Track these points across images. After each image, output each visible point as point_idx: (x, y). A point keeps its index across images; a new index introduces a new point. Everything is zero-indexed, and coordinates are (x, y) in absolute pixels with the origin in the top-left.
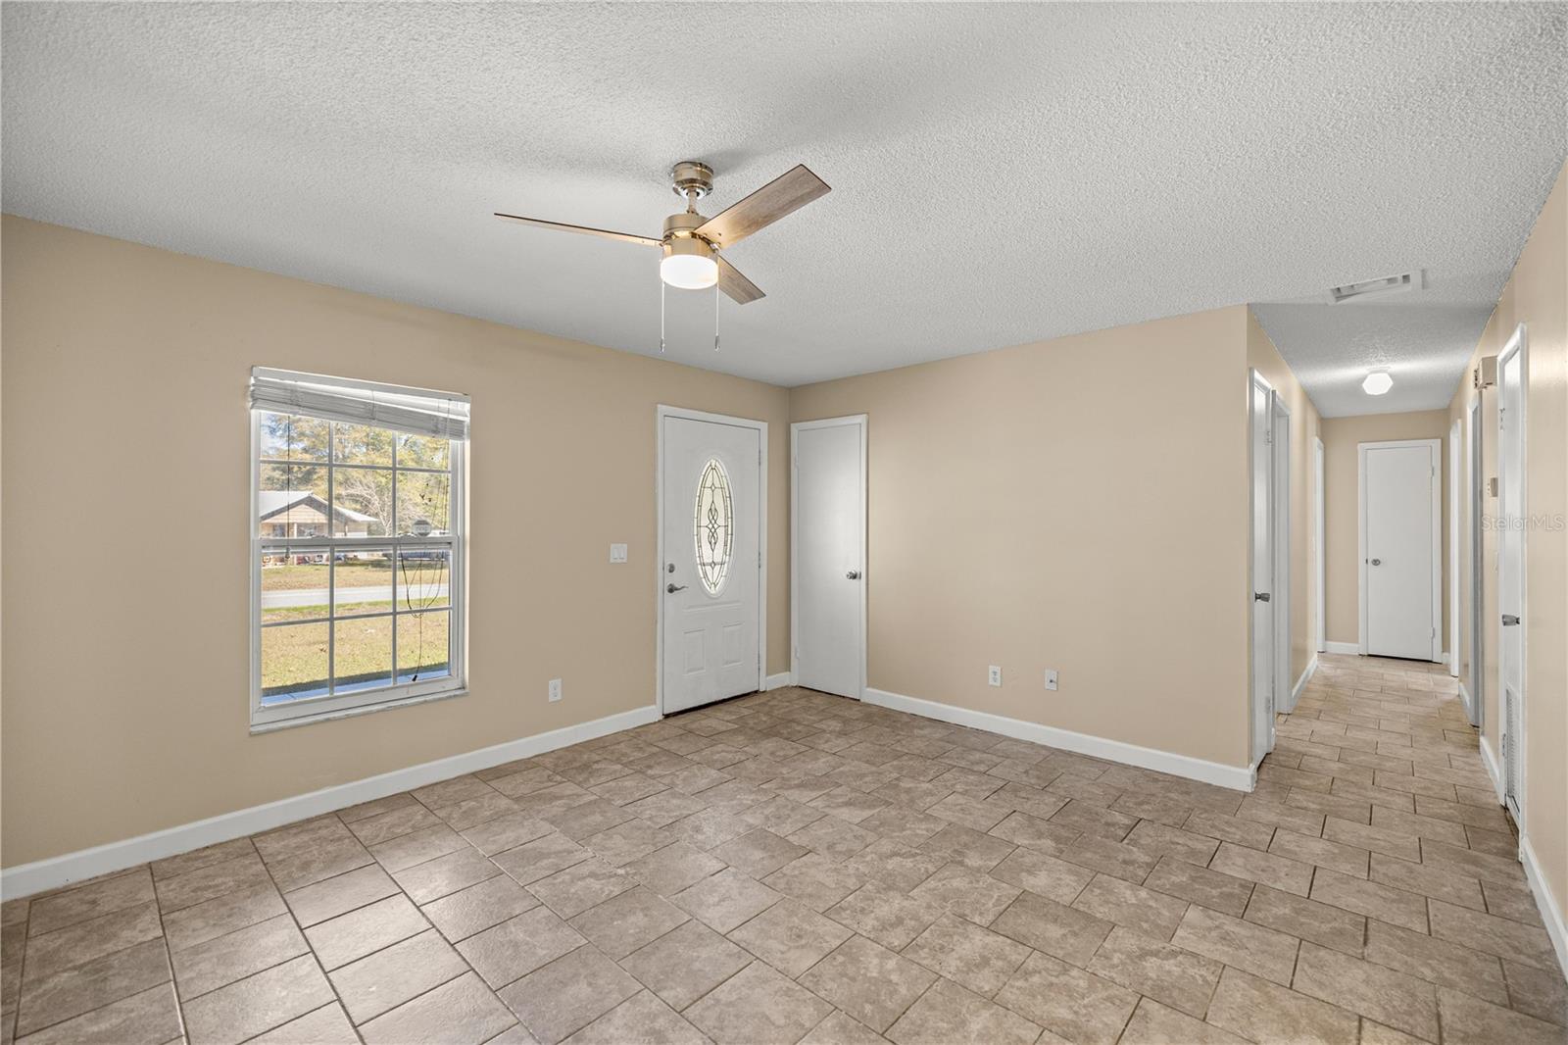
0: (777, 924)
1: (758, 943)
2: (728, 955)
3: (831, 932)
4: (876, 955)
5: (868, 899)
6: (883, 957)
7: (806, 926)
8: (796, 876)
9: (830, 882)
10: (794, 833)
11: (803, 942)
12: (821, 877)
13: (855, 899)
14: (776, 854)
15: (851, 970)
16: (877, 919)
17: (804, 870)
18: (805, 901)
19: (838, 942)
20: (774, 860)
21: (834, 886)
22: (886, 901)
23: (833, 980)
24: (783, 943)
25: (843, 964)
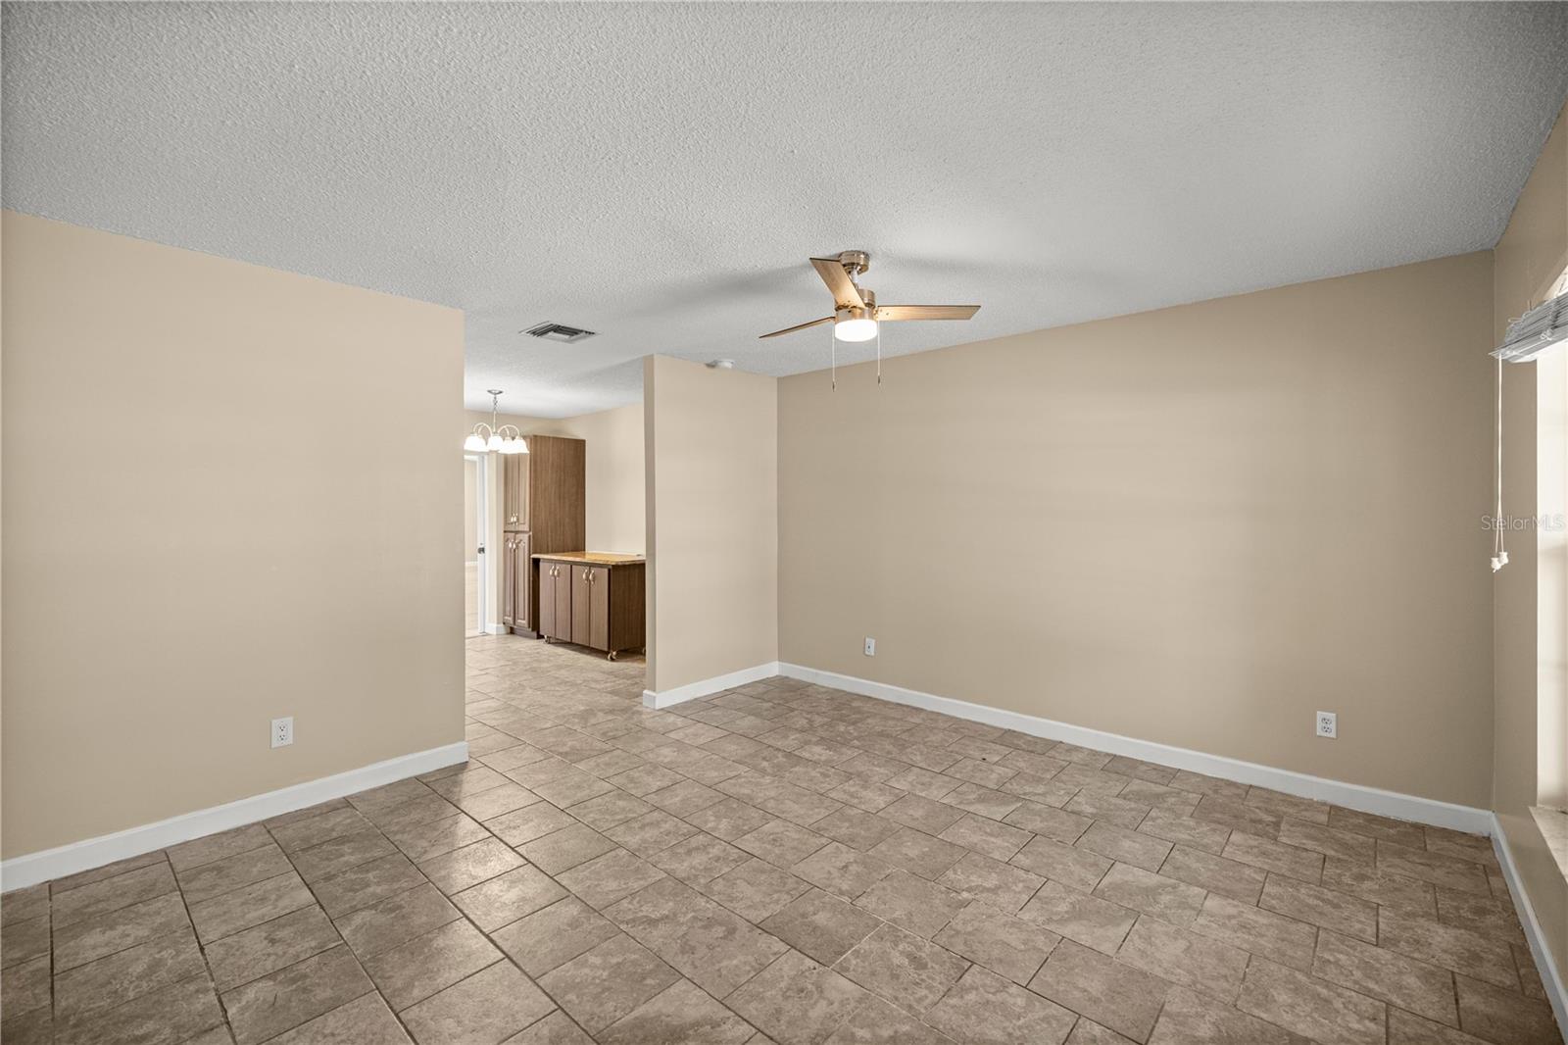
0: (792, 848)
1: (806, 836)
2: (827, 829)
3: (749, 843)
4: (720, 829)
5: (709, 869)
6: (714, 829)
7: (769, 847)
8: (776, 892)
9: (742, 885)
10: (778, 955)
11: (771, 837)
12: (749, 891)
13: (720, 870)
14: (800, 919)
15: (740, 822)
16: (708, 853)
17: (768, 900)
18: (767, 866)
19: (746, 837)
20: (801, 911)
21: (738, 882)
22: (694, 868)
23: (753, 817)
24: (788, 837)
25: (744, 825)
